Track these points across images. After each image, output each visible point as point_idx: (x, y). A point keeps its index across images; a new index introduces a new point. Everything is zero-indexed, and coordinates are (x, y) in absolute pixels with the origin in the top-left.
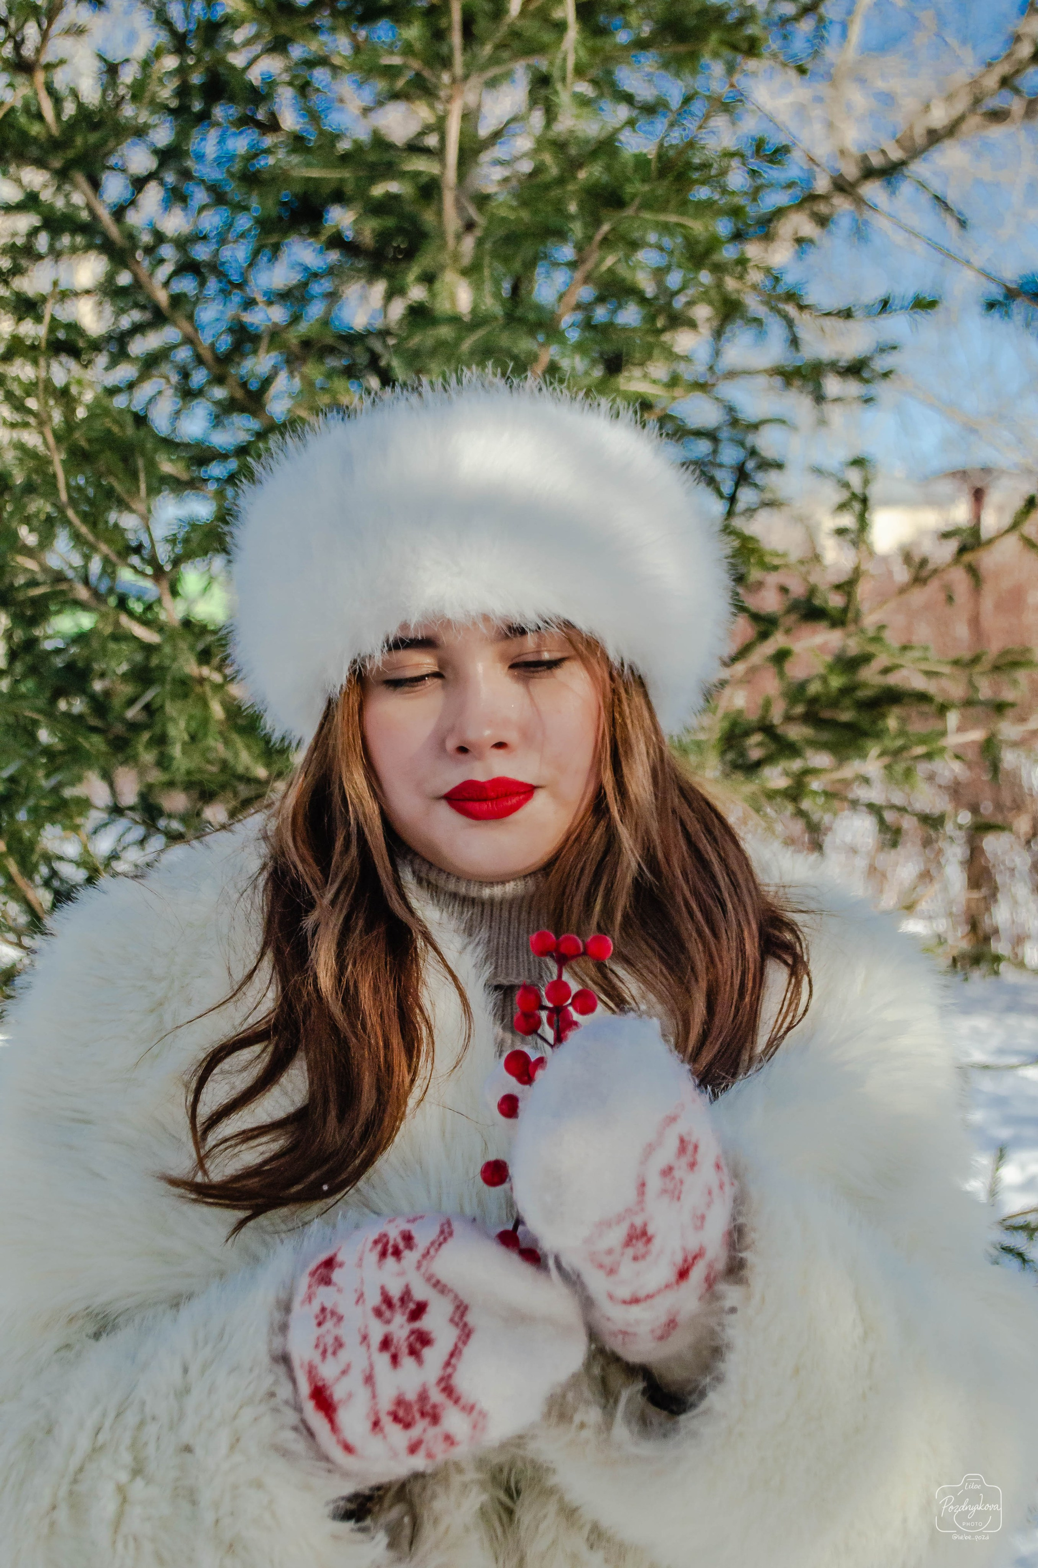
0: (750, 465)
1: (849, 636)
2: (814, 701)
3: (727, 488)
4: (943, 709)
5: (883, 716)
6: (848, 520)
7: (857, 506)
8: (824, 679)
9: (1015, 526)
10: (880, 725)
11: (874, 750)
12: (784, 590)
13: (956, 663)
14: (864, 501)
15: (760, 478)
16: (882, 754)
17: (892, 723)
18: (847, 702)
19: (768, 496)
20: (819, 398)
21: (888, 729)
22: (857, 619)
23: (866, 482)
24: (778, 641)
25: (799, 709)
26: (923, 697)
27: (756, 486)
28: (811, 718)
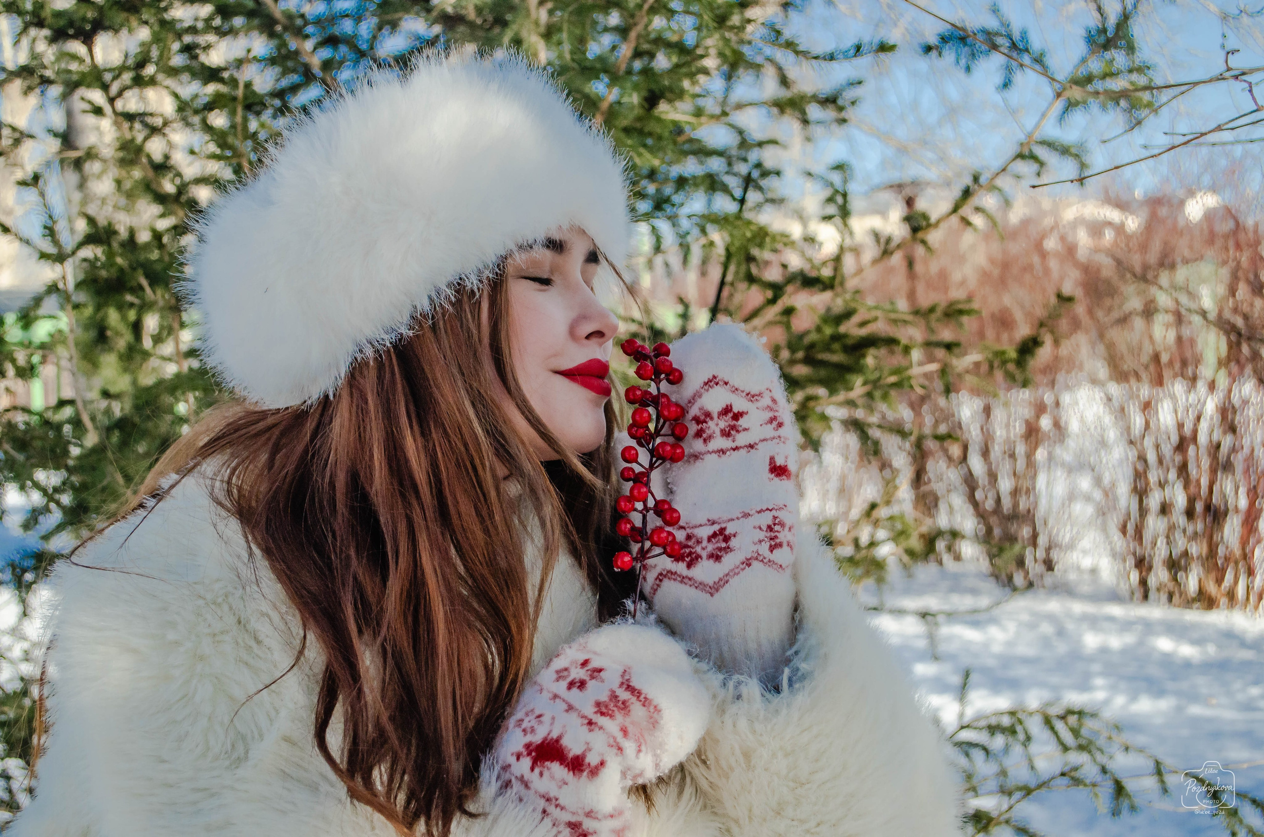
0: (755, 174)
1: (837, 295)
2: (812, 346)
3: (738, 193)
4: (907, 350)
5: (864, 356)
6: (832, 210)
7: (840, 200)
8: (819, 329)
9: (955, 210)
10: (862, 361)
11: (858, 381)
12: (785, 266)
13: (916, 312)
14: (845, 195)
15: (764, 183)
16: (865, 383)
17: (870, 361)
18: (836, 346)
19: (770, 195)
20: (805, 122)
21: (867, 366)
22: (842, 284)
23: (845, 181)
24: (785, 301)
25: (800, 355)
26: (891, 342)
27: (760, 188)
28: (809, 360)
